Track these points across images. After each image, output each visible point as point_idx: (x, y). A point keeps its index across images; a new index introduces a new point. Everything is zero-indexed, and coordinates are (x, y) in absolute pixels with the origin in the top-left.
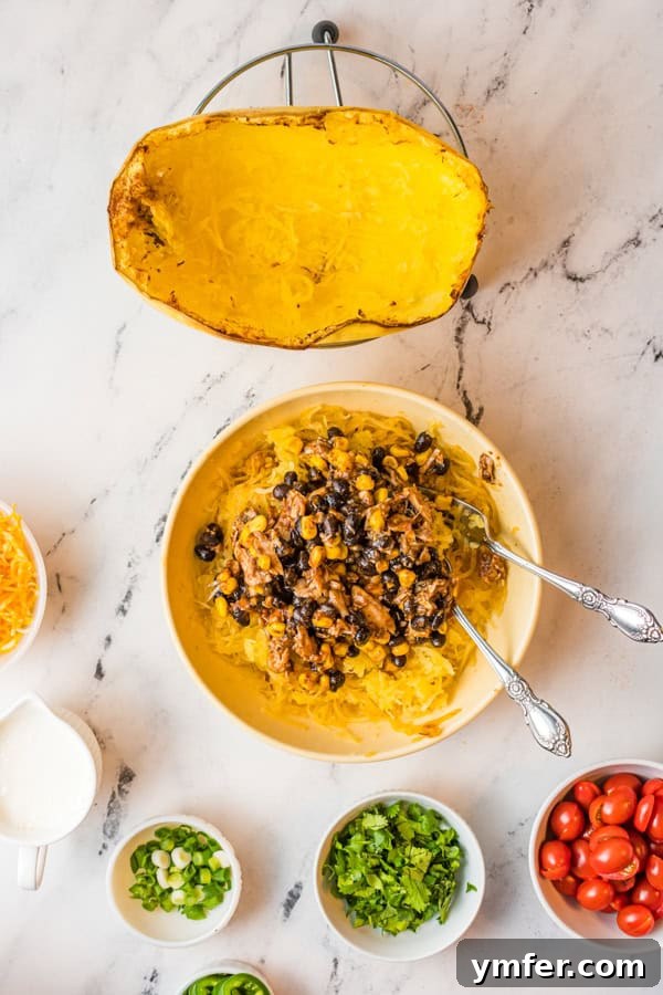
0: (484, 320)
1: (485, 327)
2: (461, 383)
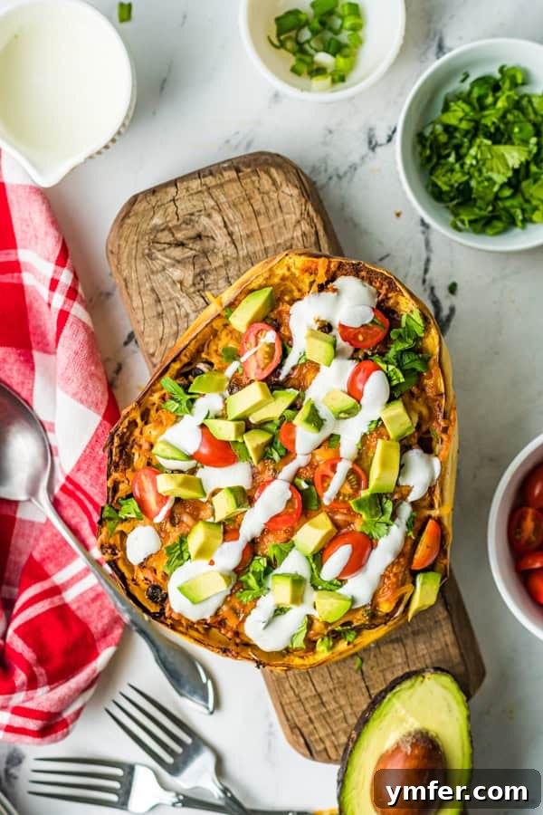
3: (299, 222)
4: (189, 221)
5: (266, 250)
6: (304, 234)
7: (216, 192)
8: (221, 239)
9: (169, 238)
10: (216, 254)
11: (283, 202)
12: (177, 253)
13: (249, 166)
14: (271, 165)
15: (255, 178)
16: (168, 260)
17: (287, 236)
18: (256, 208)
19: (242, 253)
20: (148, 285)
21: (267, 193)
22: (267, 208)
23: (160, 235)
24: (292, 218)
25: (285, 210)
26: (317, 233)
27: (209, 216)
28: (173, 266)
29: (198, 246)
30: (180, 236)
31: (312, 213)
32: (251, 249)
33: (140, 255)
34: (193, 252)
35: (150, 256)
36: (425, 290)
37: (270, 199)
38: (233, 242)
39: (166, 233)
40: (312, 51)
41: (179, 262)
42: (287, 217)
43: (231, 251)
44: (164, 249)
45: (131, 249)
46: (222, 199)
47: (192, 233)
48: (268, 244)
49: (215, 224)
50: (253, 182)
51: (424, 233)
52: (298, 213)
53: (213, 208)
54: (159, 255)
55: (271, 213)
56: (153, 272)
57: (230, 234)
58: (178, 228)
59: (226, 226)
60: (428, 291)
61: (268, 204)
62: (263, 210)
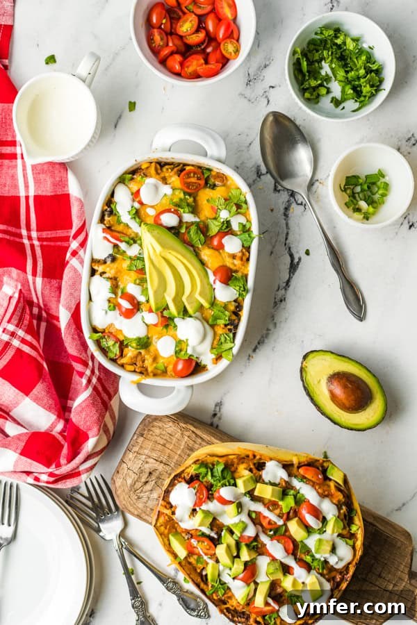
0: (302, 202)
1: (302, 207)
2: (287, 242)
3: (182, 434)
4: (142, 472)
5: (179, 455)
6: (189, 437)
7: (141, 452)
8: (161, 467)
9: (140, 484)
10: (163, 474)
11: (170, 432)
12: (148, 487)
13: (144, 430)
14: (152, 422)
15: (151, 433)
16: (147, 493)
17: (183, 443)
18: (161, 443)
19: (172, 465)
20: (148, 509)
21: (161, 434)
22: (165, 440)
23: (135, 486)
24: (178, 435)
25: (174, 434)
26: (193, 432)
27: (147, 462)
28: (151, 494)
29: (153, 477)
30: (143, 480)
31: (184, 426)
32: (174, 461)
33: (135, 501)
34: (153, 482)
35: (139, 498)
36: (286, 249)
37: (164, 435)
38: (165, 464)
39: (137, 483)
40: (358, 199)
41: (151, 490)
42: (176, 436)
43: (167, 468)
44: (142, 491)
45: (130, 502)
46: (146, 452)
47: (147, 475)
48: (179, 452)
49: (152, 463)
50: (152, 435)
51: (285, 219)
52: (179, 431)
53: (145, 458)
54: (142, 494)
55: (169, 440)
56: (146, 503)
57: (161, 462)
58: (139, 478)
59: (157, 460)
60: (288, 249)
61: (165, 438)
62: (165, 442)
